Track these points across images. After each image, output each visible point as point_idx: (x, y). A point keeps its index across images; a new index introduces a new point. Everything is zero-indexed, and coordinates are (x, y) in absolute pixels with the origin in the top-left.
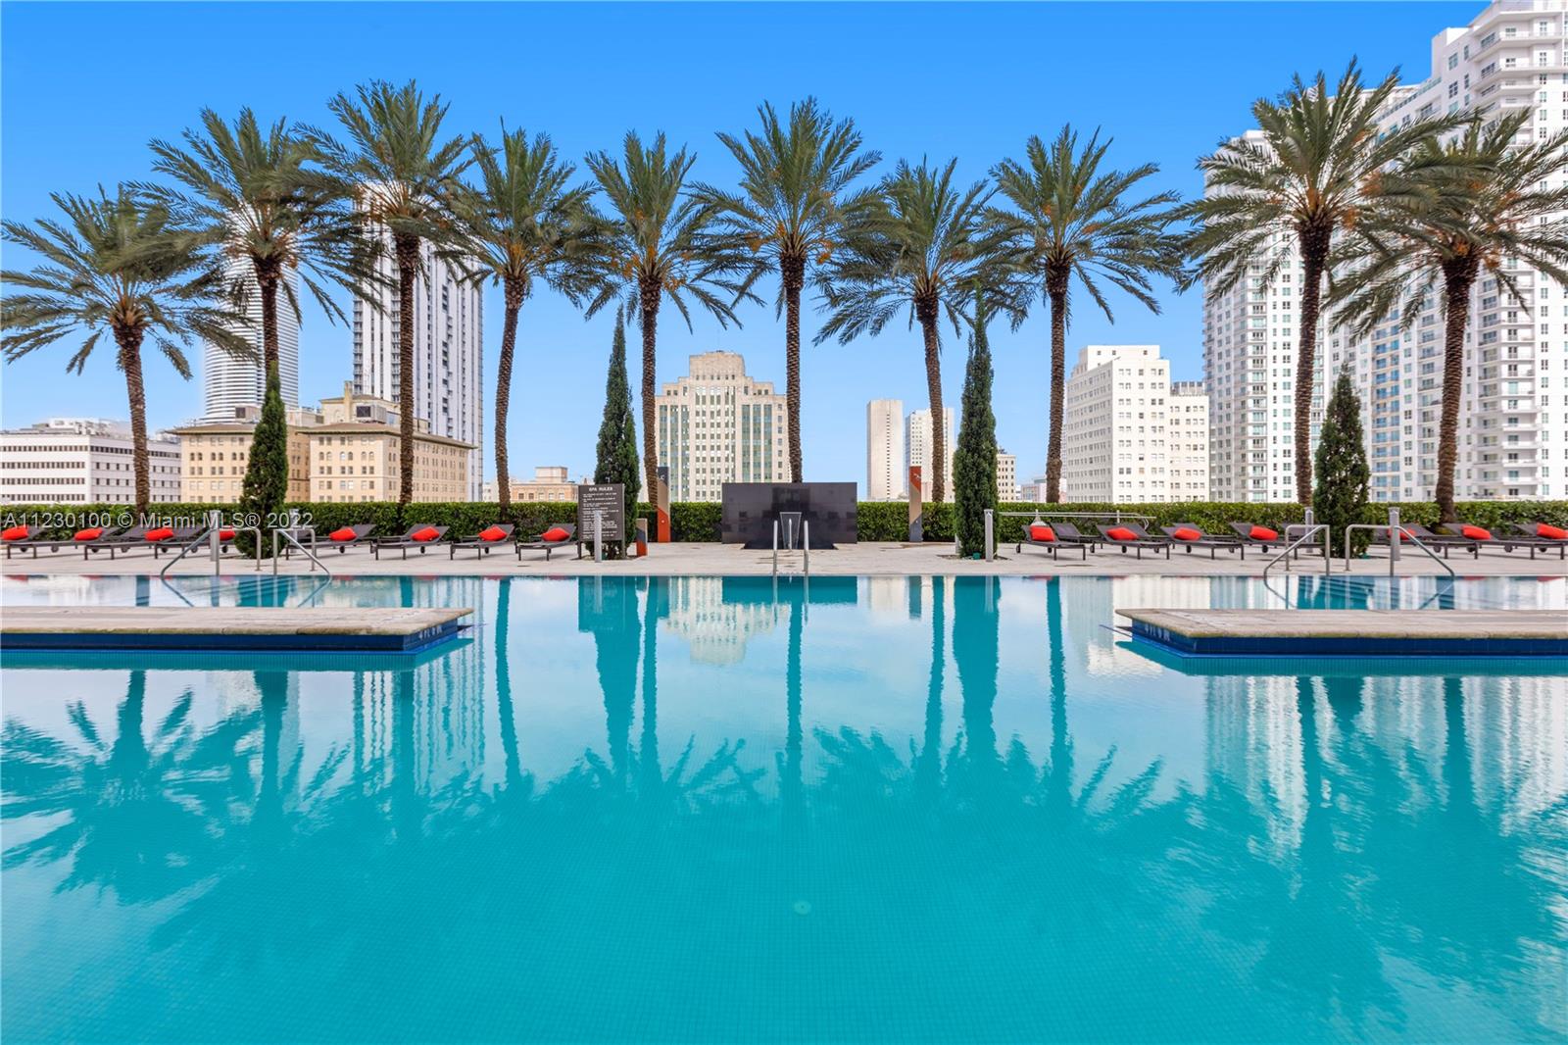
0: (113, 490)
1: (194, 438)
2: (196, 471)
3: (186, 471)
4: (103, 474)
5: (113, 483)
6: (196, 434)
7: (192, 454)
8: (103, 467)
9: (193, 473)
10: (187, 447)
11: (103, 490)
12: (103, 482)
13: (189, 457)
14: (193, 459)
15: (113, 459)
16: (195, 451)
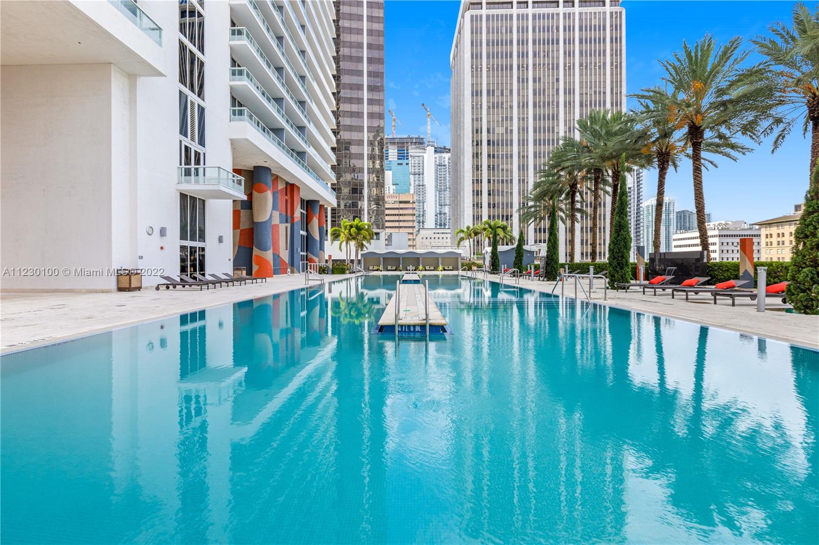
0: (730, 255)
1: (768, 226)
2: (769, 244)
3: (763, 244)
4: (725, 248)
5: (730, 252)
6: (768, 224)
7: (767, 235)
8: (725, 244)
9: (767, 245)
10: (764, 232)
11: (725, 255)
12: (725, 252)
13: (765, 236)
14: (767, 237)
15: (730, 240)
16: (768, 233)
